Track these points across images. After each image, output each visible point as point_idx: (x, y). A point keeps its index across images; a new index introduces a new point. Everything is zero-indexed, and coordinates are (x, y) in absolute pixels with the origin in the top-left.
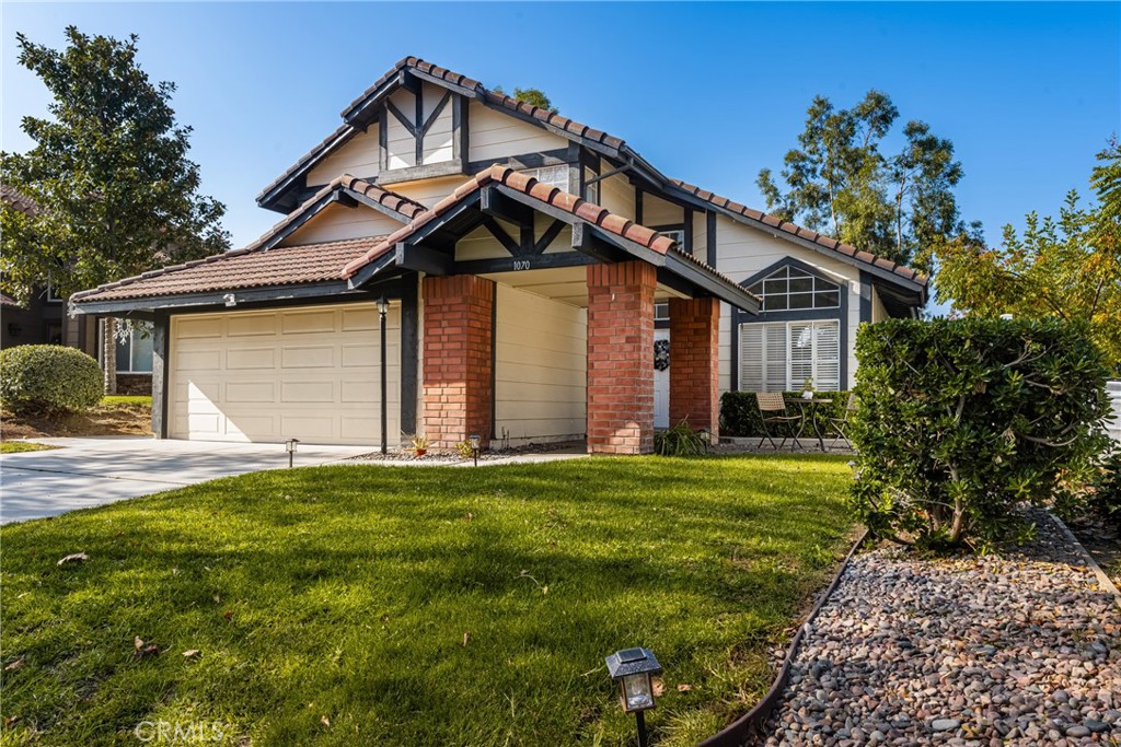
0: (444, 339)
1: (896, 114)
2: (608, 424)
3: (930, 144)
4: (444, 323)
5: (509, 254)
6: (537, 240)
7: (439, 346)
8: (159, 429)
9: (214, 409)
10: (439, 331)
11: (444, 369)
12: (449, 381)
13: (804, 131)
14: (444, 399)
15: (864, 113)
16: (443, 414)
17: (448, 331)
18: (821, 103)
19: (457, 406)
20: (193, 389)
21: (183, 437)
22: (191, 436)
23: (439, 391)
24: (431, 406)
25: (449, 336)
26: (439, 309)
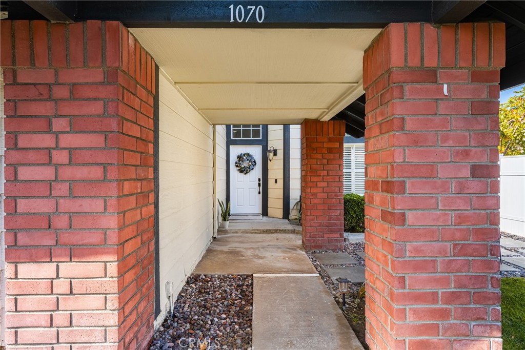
0: (61, 157)
4: (59, 124)
10: (47, 141)
11: (61, 222)
12: (75, 252)
14: (61, 286)
16: (60, 318)
17: (69, 140)
19: (96, 301)
23: (47, 270)
25: (71, 151)
26: (46, 92)
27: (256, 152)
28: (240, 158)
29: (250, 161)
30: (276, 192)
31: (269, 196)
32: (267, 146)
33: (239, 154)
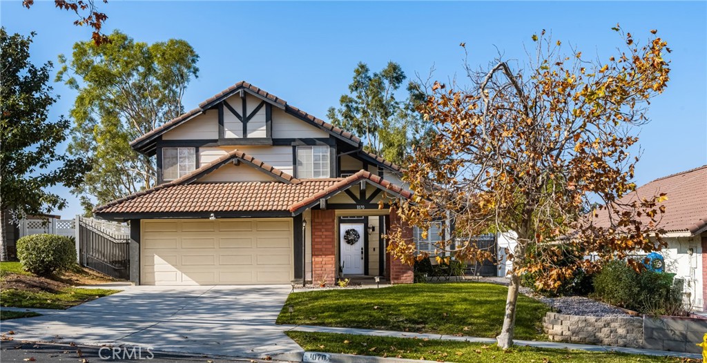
0: (323, 237)
1: (404, 77)
2: (400, 272)
3: (420, 97)
4: (323, 230)
5: (355, 203)
6: (367, 197)
7: (320, 240)
8: (138, 281)
9: (174, 269)
10: (321, 233)
11: (324, 249)
12: (326, 255)
13: (352, 82)
14: (323, 263)
15: (386, 74)
16: (323, 269)
17: (325, 233)
18: (362, 67)
19: (330, 266)
20: (157, 258)
21: (153, 284)
22: (156, 284)
23: (321, 259)
24: (317, 266)
25: (326, 236)
26: (320, 224)
27: (359, 228)
28: (348, 232)
29: (355, 235)
30: (374, 256)
31: (370, 260)
32: (368, 224)
33: (347, 229)
